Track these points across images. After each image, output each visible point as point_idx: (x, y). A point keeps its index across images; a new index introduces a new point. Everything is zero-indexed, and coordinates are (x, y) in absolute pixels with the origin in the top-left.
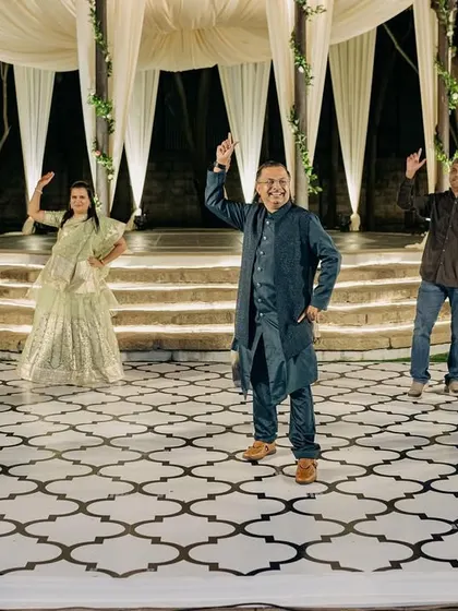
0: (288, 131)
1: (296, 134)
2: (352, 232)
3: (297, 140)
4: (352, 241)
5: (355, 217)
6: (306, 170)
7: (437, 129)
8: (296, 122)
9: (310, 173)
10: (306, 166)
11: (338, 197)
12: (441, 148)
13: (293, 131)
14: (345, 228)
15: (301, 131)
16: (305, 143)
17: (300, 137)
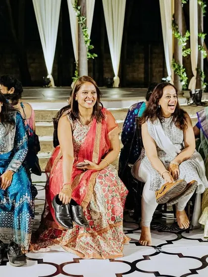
0: (73, 14)
1: (79, 16)
2: (114, 87)
3: (79, 20)
4: (115, 93)
5: (116, 79)
6: (86, 42)
7: (174, 16)
8: (79, 8)
9: (88, 44)
10: (86, 39)
11: (104, 69)
12: (177, 29)
13: (77, 14)
14: (110, 85)
15: (82, 14)
16: (85, 23)
17: (81, 18)
